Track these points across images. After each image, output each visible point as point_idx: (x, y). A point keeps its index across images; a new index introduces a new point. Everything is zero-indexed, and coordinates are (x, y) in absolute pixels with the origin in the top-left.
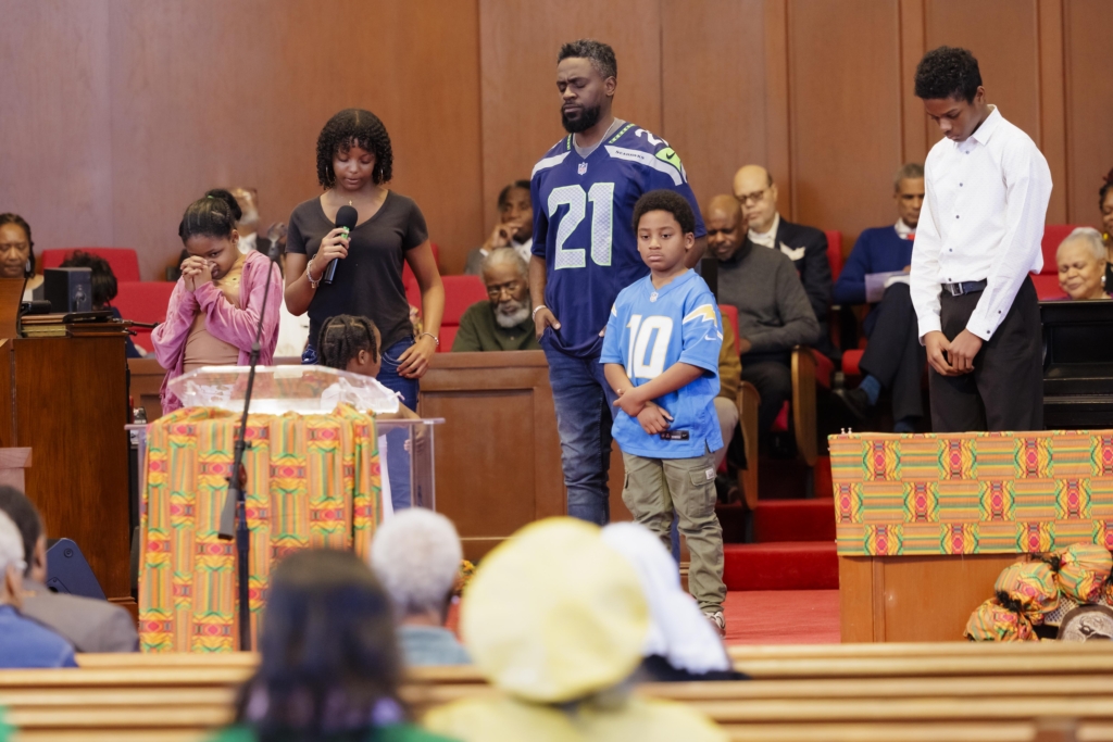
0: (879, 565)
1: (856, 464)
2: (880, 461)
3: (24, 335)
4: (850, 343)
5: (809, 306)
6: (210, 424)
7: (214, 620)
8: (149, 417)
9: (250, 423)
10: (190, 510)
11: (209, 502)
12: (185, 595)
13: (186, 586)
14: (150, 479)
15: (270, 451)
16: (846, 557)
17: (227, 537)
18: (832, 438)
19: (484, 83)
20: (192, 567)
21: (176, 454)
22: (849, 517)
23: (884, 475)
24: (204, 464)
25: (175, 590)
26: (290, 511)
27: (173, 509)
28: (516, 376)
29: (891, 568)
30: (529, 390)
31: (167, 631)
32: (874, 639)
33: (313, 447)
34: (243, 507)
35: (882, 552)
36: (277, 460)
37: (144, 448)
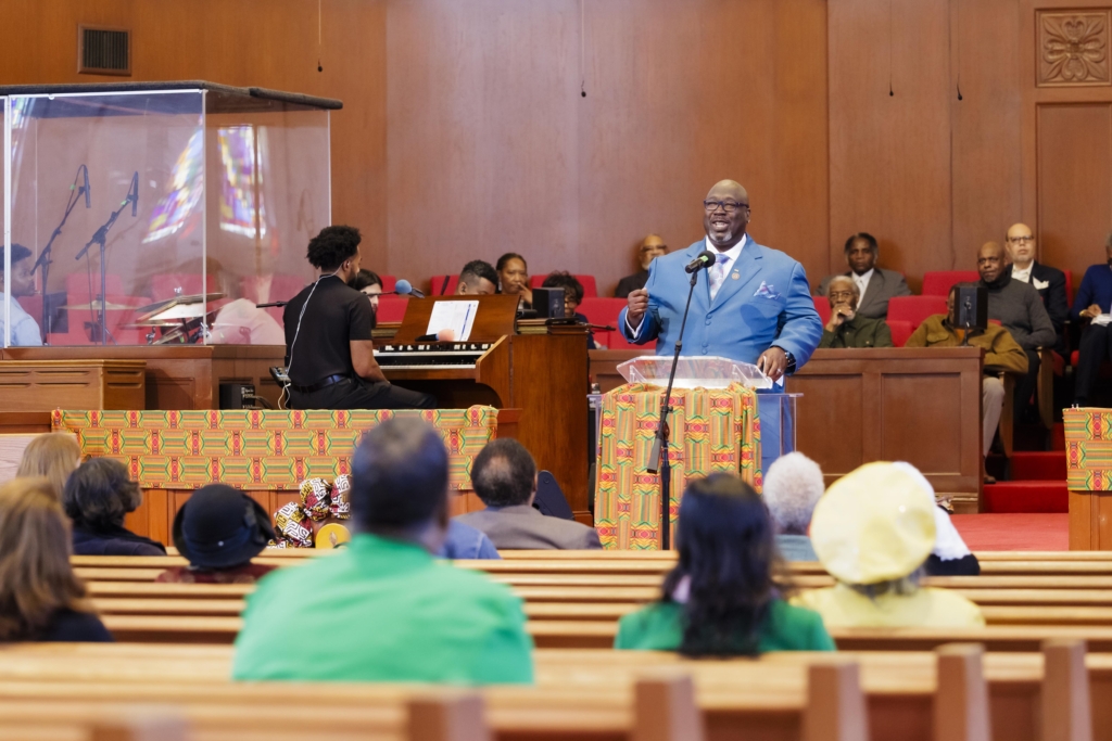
0: (1096, 497)
1: (1081, 429)
2: (1097, 427)
3: (519, 333)
4: (1075, 346)
5: (1049, 321)
6: (644, 395)
7: (645, 528)
8: (603, 390)
9: (672, 395)
10: (630, 453)
11: (643, 448)
12: (626, 510)
13: (626, 505)
14: (604, 432)
15: (685, 413)
16: (1074, 491)
17: (654, 472)
18: (1066, 411)
19: (831, 166)
20: (630, 492)
21: (622, 415)
22: (1076, 464)
23: (1100, 436)
24: (640, 422)
25: (619, 507)
26: (698, 455)
27: (619, 452)
28: (851, 366)
29: (1104, 499)
30: (859, 375)
31: (614, 534)
32: (1091, 548)
33: (714, 412)
34: (666, 451)
35: (1098, 488)
36: (690, 419)
37: (600, 410)
